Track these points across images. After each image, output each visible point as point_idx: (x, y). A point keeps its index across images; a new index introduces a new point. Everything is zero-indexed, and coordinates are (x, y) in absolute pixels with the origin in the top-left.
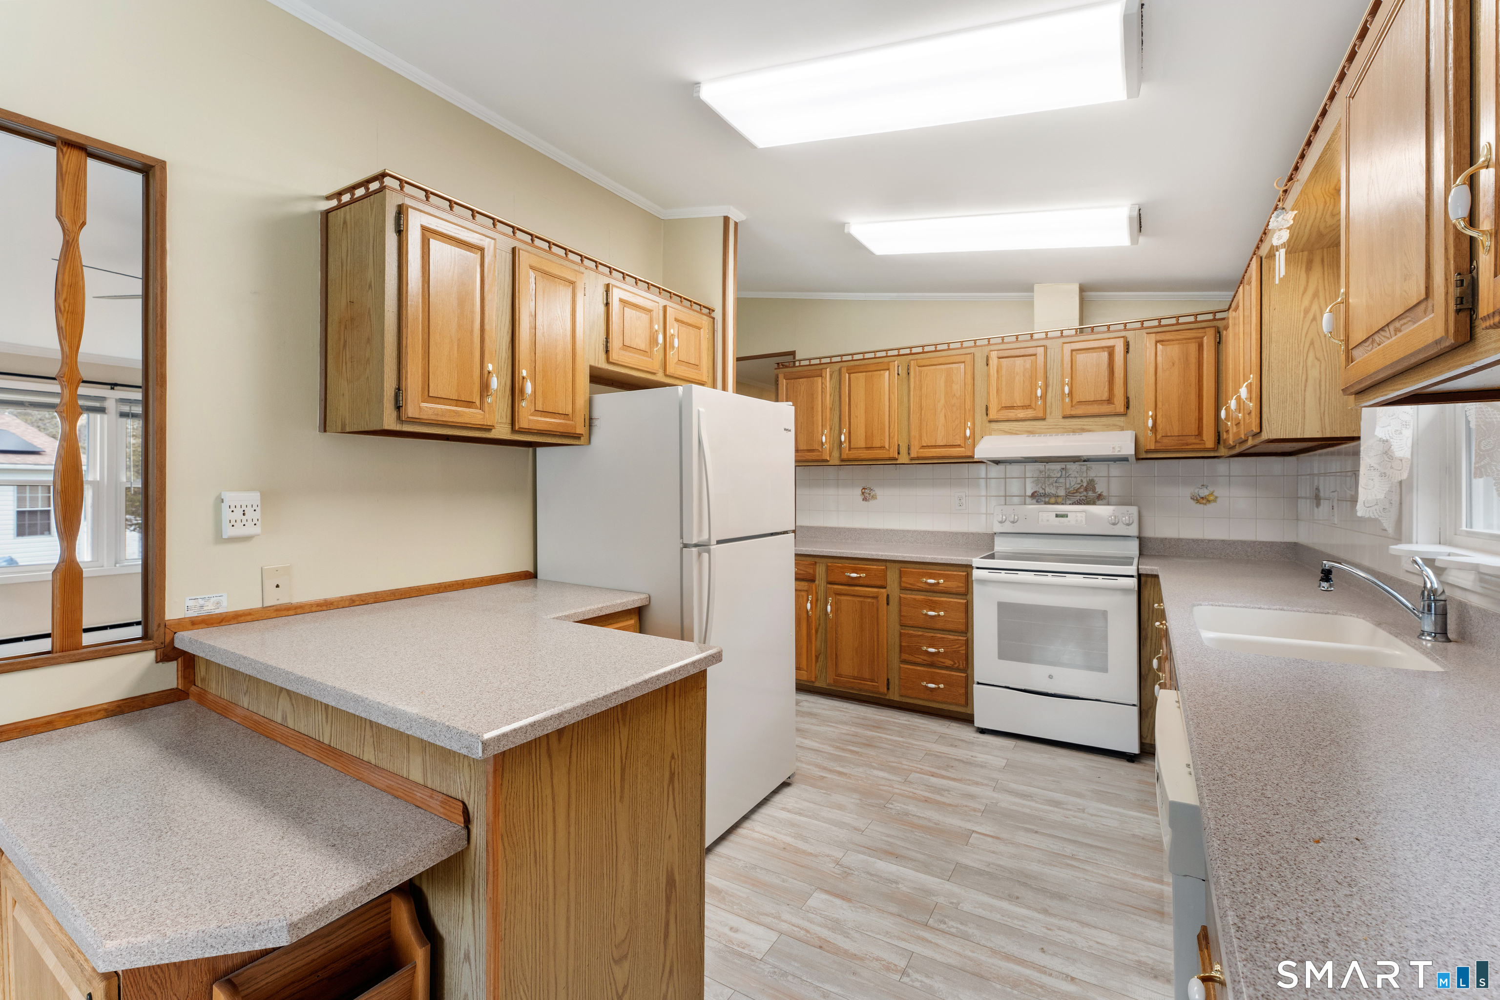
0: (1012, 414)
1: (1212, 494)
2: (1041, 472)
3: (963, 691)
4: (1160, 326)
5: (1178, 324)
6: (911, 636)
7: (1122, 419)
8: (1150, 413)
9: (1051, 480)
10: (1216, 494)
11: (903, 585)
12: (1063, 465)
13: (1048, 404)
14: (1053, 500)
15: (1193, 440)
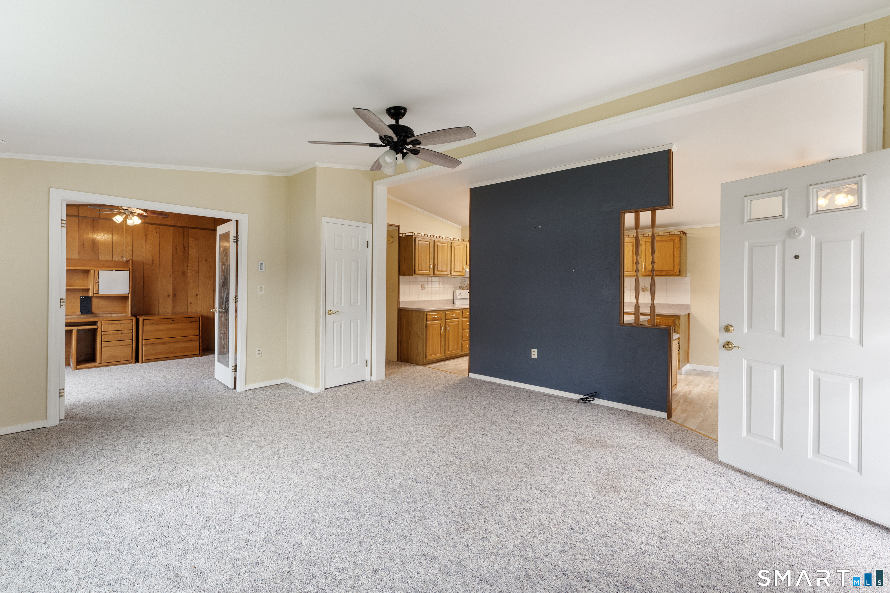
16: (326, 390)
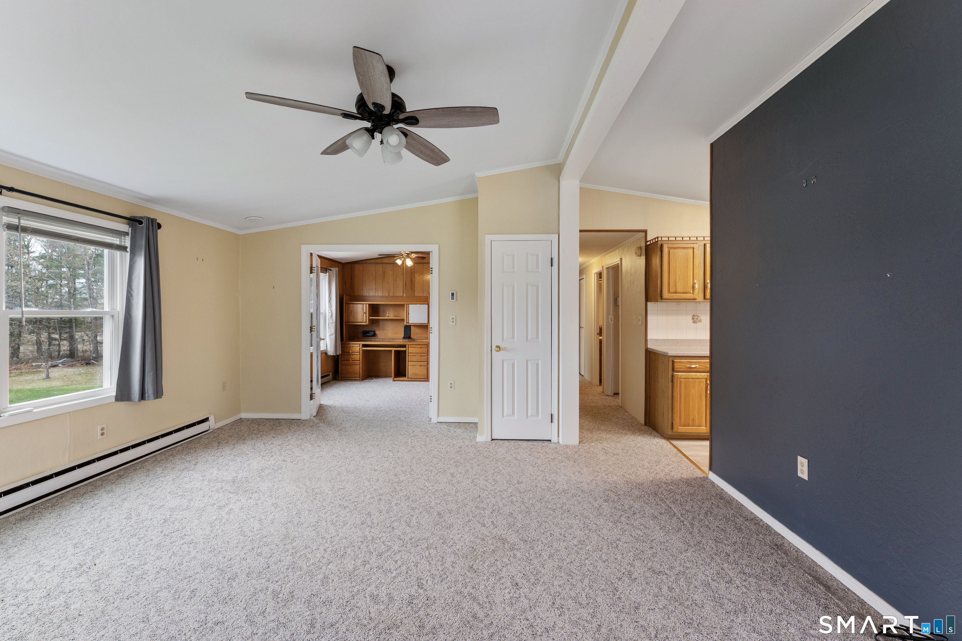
16: (493, 441)
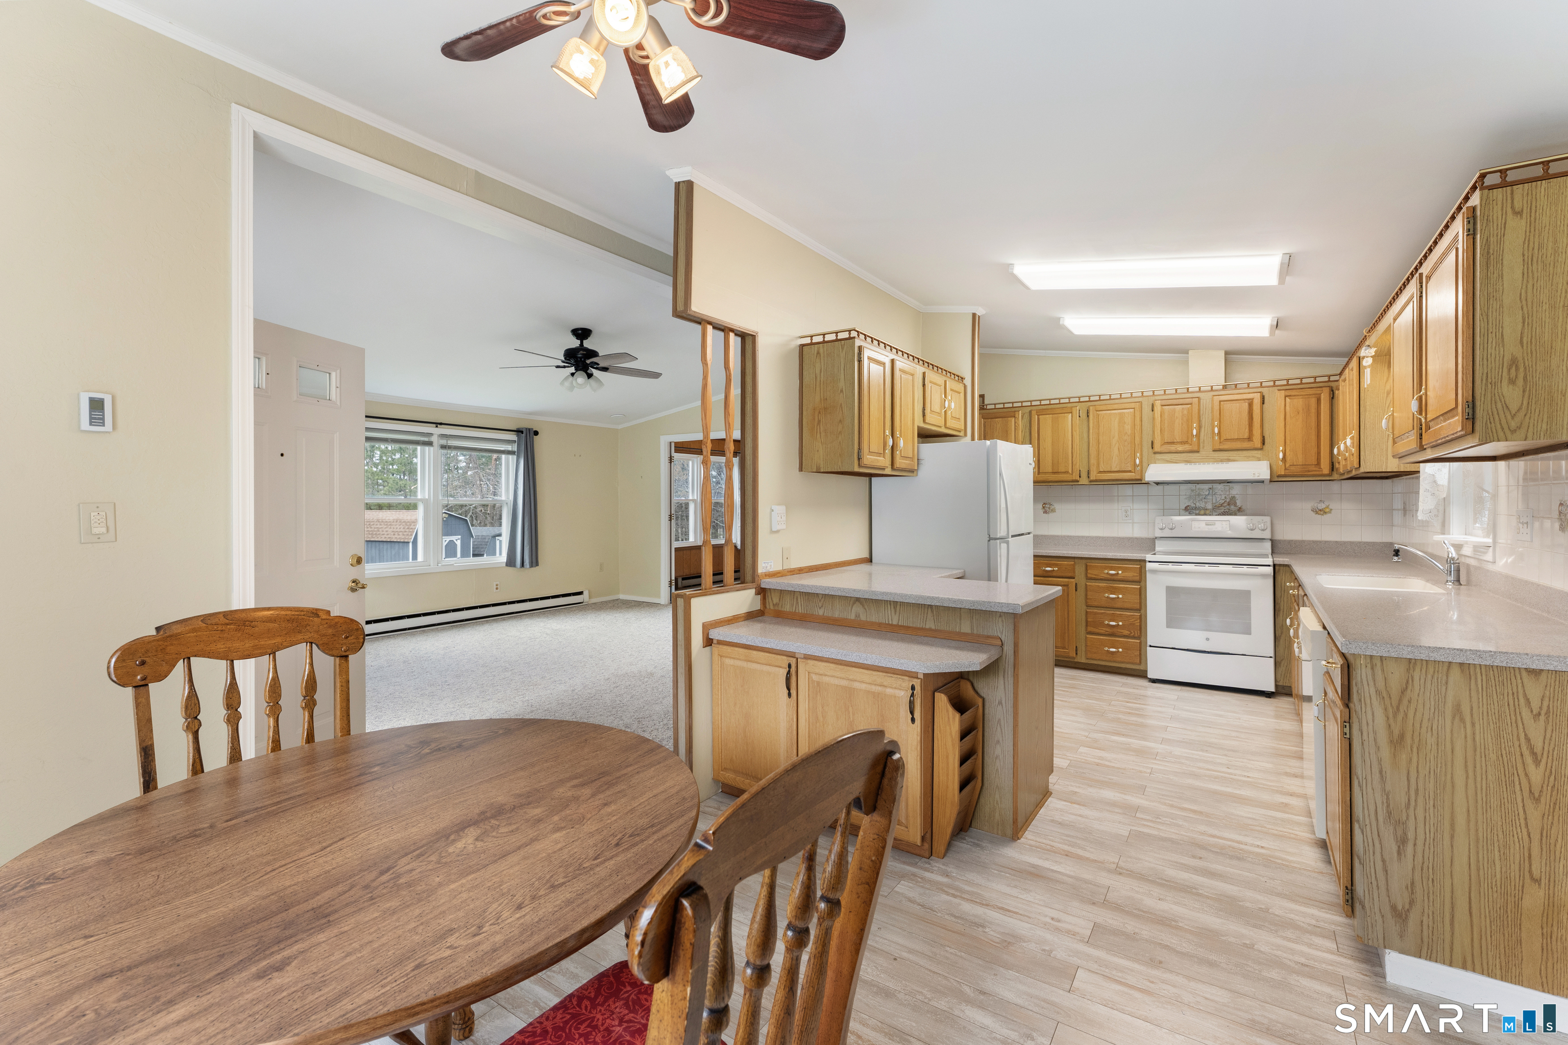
0: (1172, 448)
1: (1328, 507)
2: (1192, 491)
3: (1138, 653)
4: (1288, 384)
5: (1301, 383)
6: (1096, 614)
7: (1260, 452)
8: (1281, 448)
9: (1201, 497)
10: (1330, 507)
11: (1089, 575)
12: (1210, 486)
13: (1201, 441)
14: (1202, 512)
15: (1313, 468)
